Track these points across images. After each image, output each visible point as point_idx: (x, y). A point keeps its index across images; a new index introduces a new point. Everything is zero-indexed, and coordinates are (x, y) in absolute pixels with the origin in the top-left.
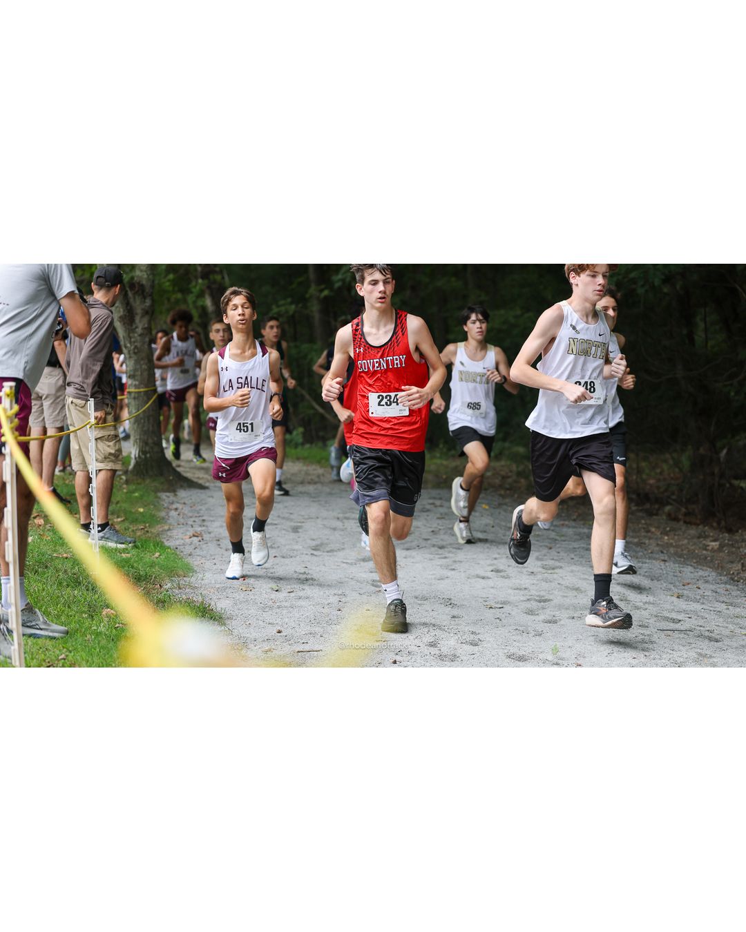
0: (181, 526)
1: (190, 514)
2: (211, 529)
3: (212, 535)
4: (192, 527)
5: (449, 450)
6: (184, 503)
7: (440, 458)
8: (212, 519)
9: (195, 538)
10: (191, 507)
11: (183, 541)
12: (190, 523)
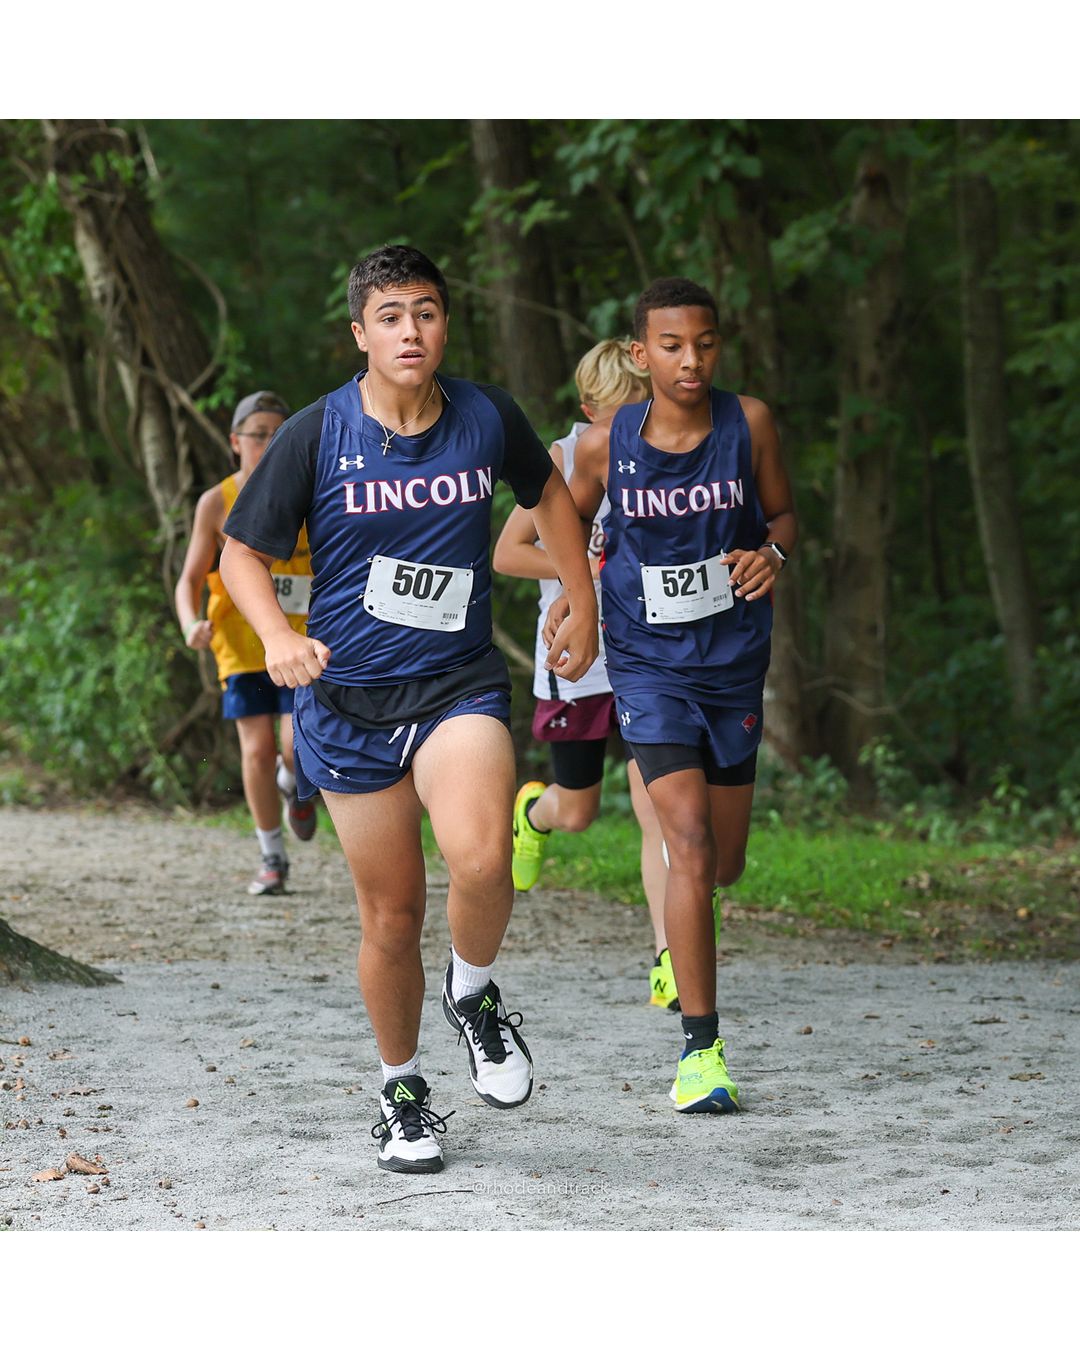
0: (20, 1132)
1: (53, 1086)
2: (136, 1144)
3: (142, 1166)
4: (63, 1135)
5: (1033, 805)
6: (28, 1044)
7: (1000, 837)
8: (133, 1100)
9: (80, 1178)
10: (54, 1057)
11: (29, 1194)
12: (54, 1119)
